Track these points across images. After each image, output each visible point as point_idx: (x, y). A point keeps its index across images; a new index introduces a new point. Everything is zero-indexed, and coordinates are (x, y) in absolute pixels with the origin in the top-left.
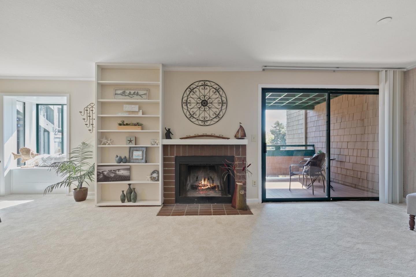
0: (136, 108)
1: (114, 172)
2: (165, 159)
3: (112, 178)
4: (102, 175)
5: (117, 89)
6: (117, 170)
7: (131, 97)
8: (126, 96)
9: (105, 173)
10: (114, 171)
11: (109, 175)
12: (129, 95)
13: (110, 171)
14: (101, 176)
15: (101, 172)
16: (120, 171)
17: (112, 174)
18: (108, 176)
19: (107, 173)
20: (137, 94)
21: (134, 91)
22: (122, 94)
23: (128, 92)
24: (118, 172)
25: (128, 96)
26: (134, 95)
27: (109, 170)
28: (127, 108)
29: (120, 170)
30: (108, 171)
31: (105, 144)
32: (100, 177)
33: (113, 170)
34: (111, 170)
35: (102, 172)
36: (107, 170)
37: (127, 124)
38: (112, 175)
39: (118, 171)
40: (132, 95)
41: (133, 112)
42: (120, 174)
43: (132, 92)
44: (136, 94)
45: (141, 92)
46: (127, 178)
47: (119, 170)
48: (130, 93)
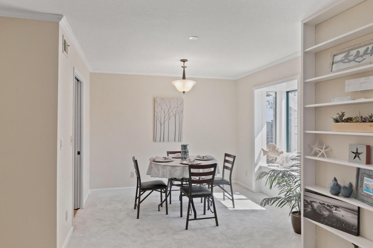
0: (368, 83)
1: (328, 208)
3: (325, 218)
4: (310, 206)
6: (334, 206)
7: (359, 62)
8: (351, 62)
9: (315, 205)
10: (328, 206)
11: (321, 212)
12: (355, 58)
15: (309, 201)
16: (339, 211)
17: (326, 211)
18: (319, 212)
19: (318, 207)
21: (365, 48)
22: (344, 60)
23: (354, 52)
24: (335, 210)
25: (354, 60)
26: (365, 57)
27: (321, 203)
29: (338, 208)
30: (320, 203)
32: (308, 210)
33: (326, 204)
34: (324, 204)
35: (311, 202)
36: (318, 202)
37: (349, 120)
38: (324, 213)
39: (334, 208)
40: (362, 56)
42: (338, 215)
43: (362, 50)
44: (369, 52)
47: (337, 207)
48: (358, 55)
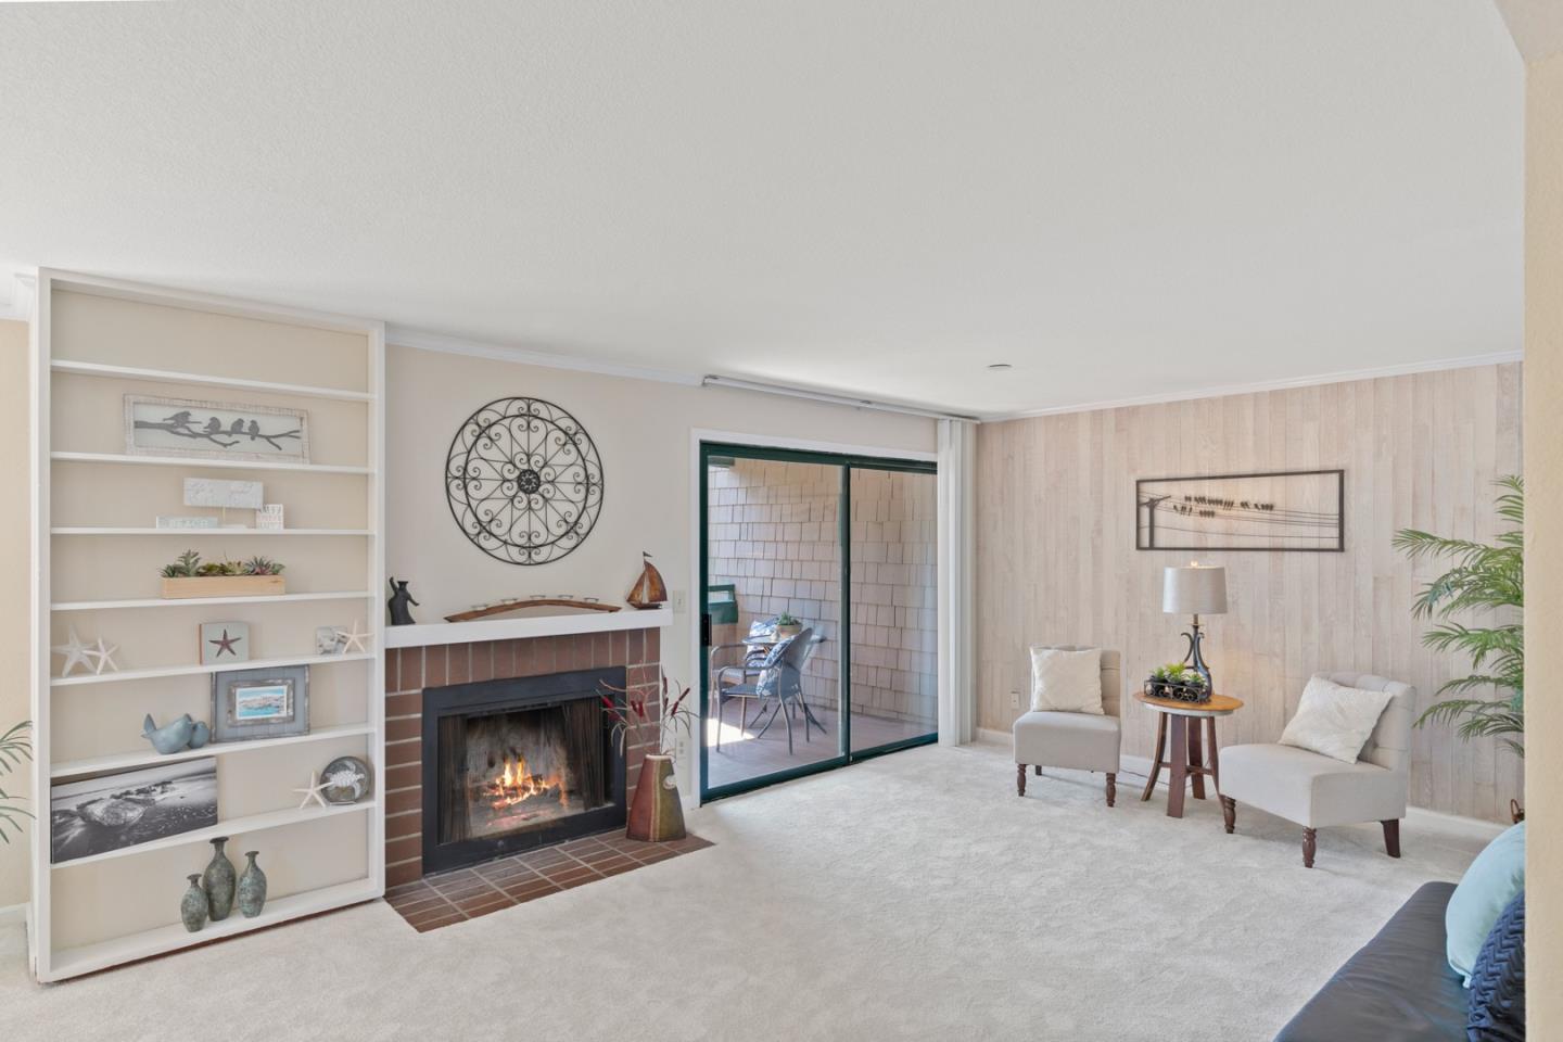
0: (251, 495)
1: (141, 797)
2: (392, 706)
3: (135, 826)
4: (78, 822)
5: (142, 399)
6: (156, 785)
7: (225, 445)
8: (199, 439)
9: (97, 811)
10: (139, 792)
11: (118, 816)
12: (212, 434)
13: (124, 797)
14: (76, 830)
15: (74, 809)
16: (173, 789)
17: (132, 810)
18: (113, 822)
19: (107, 810)
20: (254, 432)
21: (234, 418)
22: (172, 426)
23: (201, 418)
24: (162, 792)
25: (207, 436)
26: (235, 437)
27: (118, 793)
28: (203, 492)
29: (170, 783)
30: (114, 797)
31: (79, 669)
32: (71, 837)
33: (133, 790)
34: (128, 793)
35: (82, 807)
36: (106, 795)
37: (209, 571)
38: (130, 815)
39: (159, 789)
40: (229, 434)
41: (234, 513)
42: (169, 802)
43: (227, 421)
44: (245, 428)
45: (268, 426)
46: (203, 816)
47: (164, 784)
48: (214, 425)
